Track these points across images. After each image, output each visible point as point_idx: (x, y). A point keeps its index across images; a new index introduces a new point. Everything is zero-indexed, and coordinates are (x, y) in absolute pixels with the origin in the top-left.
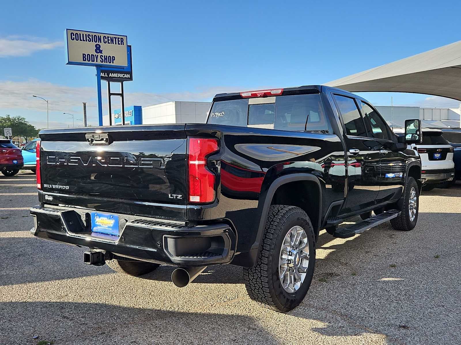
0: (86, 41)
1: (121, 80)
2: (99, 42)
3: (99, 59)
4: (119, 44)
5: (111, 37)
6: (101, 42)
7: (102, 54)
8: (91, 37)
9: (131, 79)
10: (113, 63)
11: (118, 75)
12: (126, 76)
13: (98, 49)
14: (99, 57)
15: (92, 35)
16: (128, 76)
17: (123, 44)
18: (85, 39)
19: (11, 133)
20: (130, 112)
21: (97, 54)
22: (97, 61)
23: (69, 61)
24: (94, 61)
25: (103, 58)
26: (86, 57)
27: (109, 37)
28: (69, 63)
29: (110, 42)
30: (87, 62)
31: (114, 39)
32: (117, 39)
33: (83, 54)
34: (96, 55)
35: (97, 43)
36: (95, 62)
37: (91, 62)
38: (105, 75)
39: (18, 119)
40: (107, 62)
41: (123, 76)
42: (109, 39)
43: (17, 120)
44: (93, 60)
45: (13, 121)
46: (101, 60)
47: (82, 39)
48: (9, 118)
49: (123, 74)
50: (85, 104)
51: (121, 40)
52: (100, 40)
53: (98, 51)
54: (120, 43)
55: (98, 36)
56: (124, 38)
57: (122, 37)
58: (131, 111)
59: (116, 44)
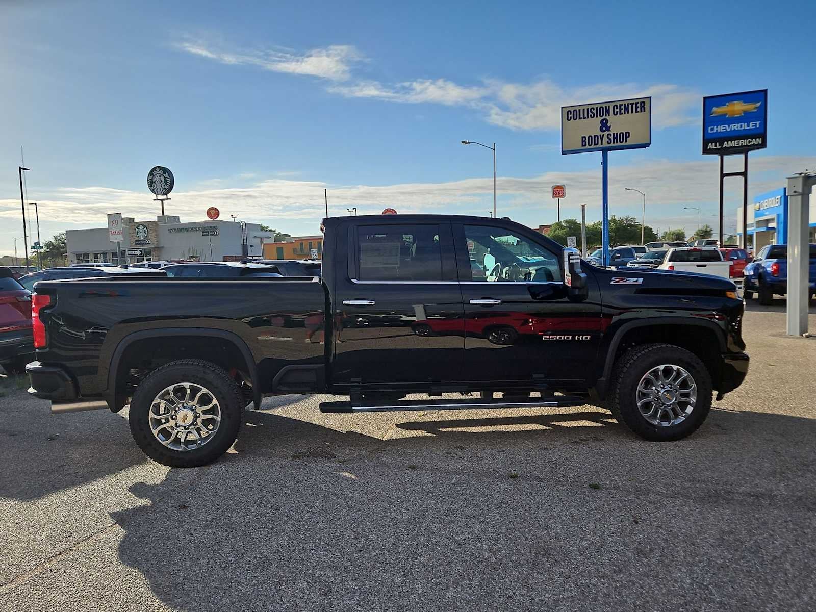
0: (588, 118)
1: (745, 150)
2: (606, 116)
3: (605, 139)
4: (637, 112)
5: (625, 104)
6: (609, 115)
7: (609, 132)
8: (595, 112)
9: (763, 145)
10: (626, 141)
11: (739, 142)
12: (754, 142)
13: (605, 126)
14: (605, 136)
15: (597, 108)
16: (759, 141)
17: (644, 111)
18: (586, 116)
19: (575, 243)
20: (778, 199)
21: (602, 133)
22: (602, 144)
23: (563, 150)
24: (598, 144)
25: (612, 138)
26: (587, 141)
27: (622, 105)
28: (564, 153)
29: (624, 112)
30: (587, 147)
31: (630, 106)
32: (634, 106)
33: (583, 137)
34: (600, 135)
35: (604, 117)
36: (599, 146)
37: (593, 146)
38: (715, 146)
39: (626, 219)
40: (617, 142)
41: (749, 143)
42: (623, 107)
43: (625, 222)
44: (596, 143)
45: (620, 224)
46: (608, 141)
47: (582, 116)
48: (615, 220)
49: (748, 140)
50: (583, 206)
51: (641, 104)
52: (608, 111)
53: (604, 129)
54: (639, 109)
55: (606, 107)
56: (647, 101)
57: (642, 100)
58: (780, 197)
59: (632, 112)
